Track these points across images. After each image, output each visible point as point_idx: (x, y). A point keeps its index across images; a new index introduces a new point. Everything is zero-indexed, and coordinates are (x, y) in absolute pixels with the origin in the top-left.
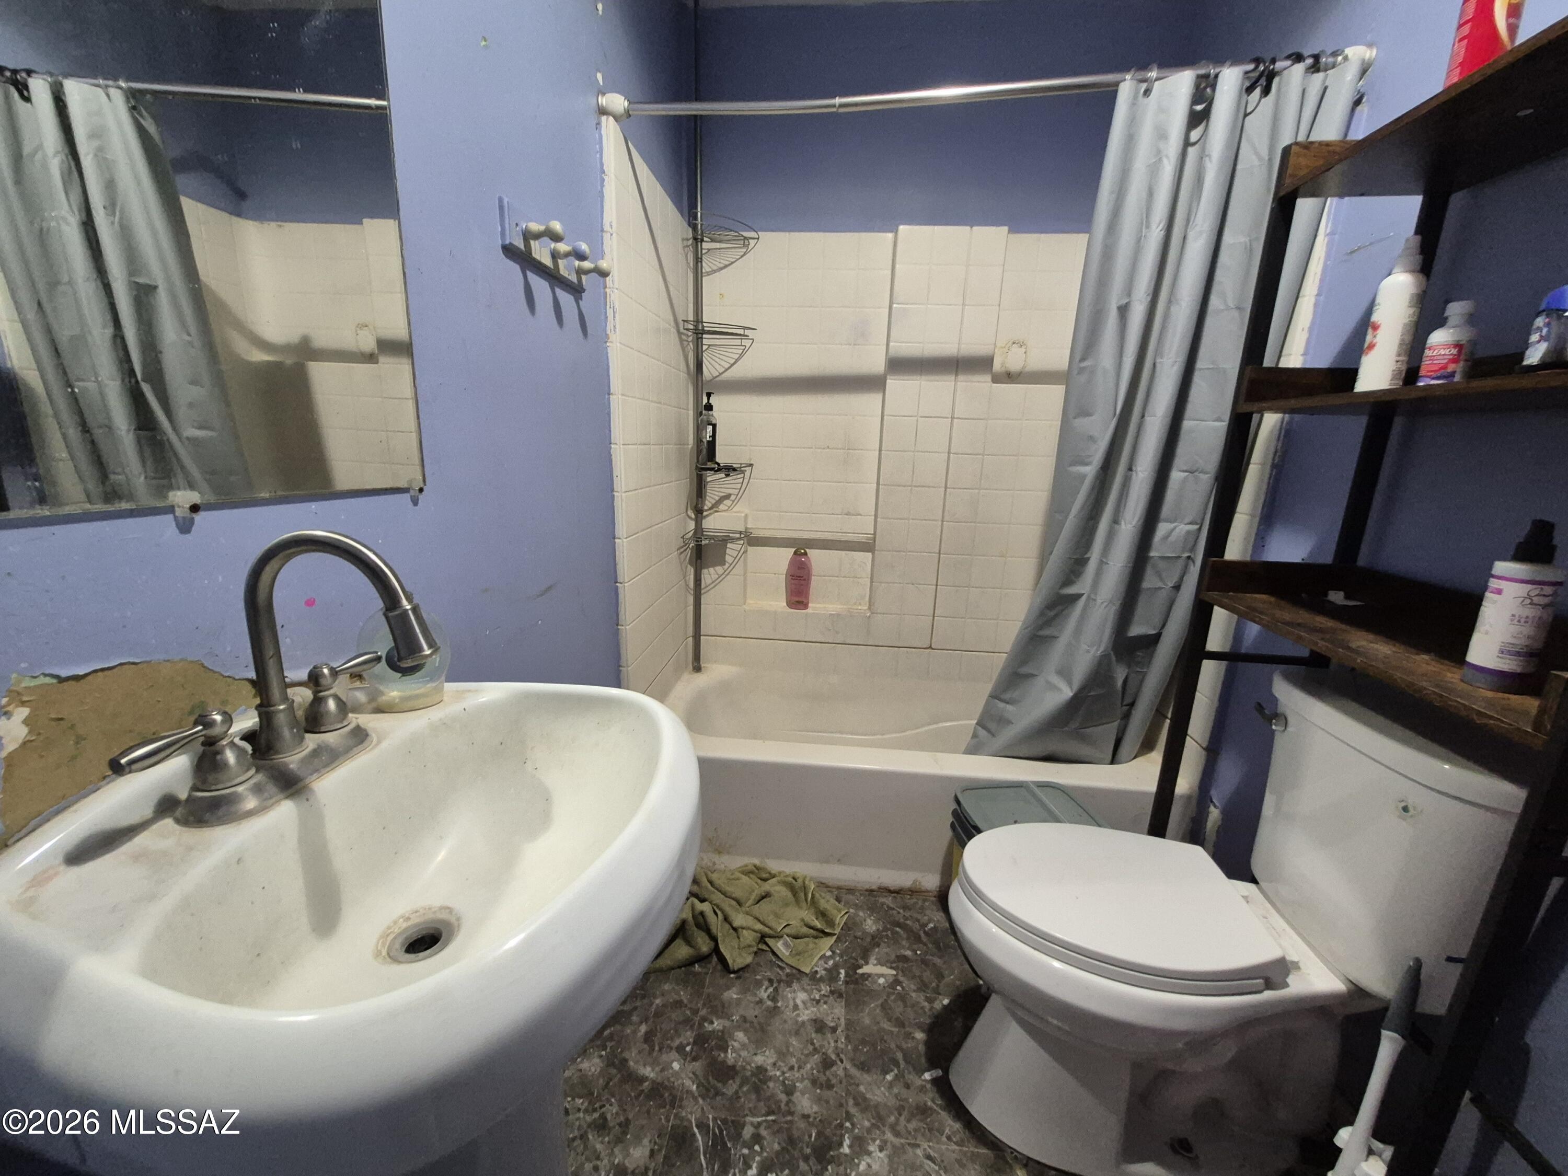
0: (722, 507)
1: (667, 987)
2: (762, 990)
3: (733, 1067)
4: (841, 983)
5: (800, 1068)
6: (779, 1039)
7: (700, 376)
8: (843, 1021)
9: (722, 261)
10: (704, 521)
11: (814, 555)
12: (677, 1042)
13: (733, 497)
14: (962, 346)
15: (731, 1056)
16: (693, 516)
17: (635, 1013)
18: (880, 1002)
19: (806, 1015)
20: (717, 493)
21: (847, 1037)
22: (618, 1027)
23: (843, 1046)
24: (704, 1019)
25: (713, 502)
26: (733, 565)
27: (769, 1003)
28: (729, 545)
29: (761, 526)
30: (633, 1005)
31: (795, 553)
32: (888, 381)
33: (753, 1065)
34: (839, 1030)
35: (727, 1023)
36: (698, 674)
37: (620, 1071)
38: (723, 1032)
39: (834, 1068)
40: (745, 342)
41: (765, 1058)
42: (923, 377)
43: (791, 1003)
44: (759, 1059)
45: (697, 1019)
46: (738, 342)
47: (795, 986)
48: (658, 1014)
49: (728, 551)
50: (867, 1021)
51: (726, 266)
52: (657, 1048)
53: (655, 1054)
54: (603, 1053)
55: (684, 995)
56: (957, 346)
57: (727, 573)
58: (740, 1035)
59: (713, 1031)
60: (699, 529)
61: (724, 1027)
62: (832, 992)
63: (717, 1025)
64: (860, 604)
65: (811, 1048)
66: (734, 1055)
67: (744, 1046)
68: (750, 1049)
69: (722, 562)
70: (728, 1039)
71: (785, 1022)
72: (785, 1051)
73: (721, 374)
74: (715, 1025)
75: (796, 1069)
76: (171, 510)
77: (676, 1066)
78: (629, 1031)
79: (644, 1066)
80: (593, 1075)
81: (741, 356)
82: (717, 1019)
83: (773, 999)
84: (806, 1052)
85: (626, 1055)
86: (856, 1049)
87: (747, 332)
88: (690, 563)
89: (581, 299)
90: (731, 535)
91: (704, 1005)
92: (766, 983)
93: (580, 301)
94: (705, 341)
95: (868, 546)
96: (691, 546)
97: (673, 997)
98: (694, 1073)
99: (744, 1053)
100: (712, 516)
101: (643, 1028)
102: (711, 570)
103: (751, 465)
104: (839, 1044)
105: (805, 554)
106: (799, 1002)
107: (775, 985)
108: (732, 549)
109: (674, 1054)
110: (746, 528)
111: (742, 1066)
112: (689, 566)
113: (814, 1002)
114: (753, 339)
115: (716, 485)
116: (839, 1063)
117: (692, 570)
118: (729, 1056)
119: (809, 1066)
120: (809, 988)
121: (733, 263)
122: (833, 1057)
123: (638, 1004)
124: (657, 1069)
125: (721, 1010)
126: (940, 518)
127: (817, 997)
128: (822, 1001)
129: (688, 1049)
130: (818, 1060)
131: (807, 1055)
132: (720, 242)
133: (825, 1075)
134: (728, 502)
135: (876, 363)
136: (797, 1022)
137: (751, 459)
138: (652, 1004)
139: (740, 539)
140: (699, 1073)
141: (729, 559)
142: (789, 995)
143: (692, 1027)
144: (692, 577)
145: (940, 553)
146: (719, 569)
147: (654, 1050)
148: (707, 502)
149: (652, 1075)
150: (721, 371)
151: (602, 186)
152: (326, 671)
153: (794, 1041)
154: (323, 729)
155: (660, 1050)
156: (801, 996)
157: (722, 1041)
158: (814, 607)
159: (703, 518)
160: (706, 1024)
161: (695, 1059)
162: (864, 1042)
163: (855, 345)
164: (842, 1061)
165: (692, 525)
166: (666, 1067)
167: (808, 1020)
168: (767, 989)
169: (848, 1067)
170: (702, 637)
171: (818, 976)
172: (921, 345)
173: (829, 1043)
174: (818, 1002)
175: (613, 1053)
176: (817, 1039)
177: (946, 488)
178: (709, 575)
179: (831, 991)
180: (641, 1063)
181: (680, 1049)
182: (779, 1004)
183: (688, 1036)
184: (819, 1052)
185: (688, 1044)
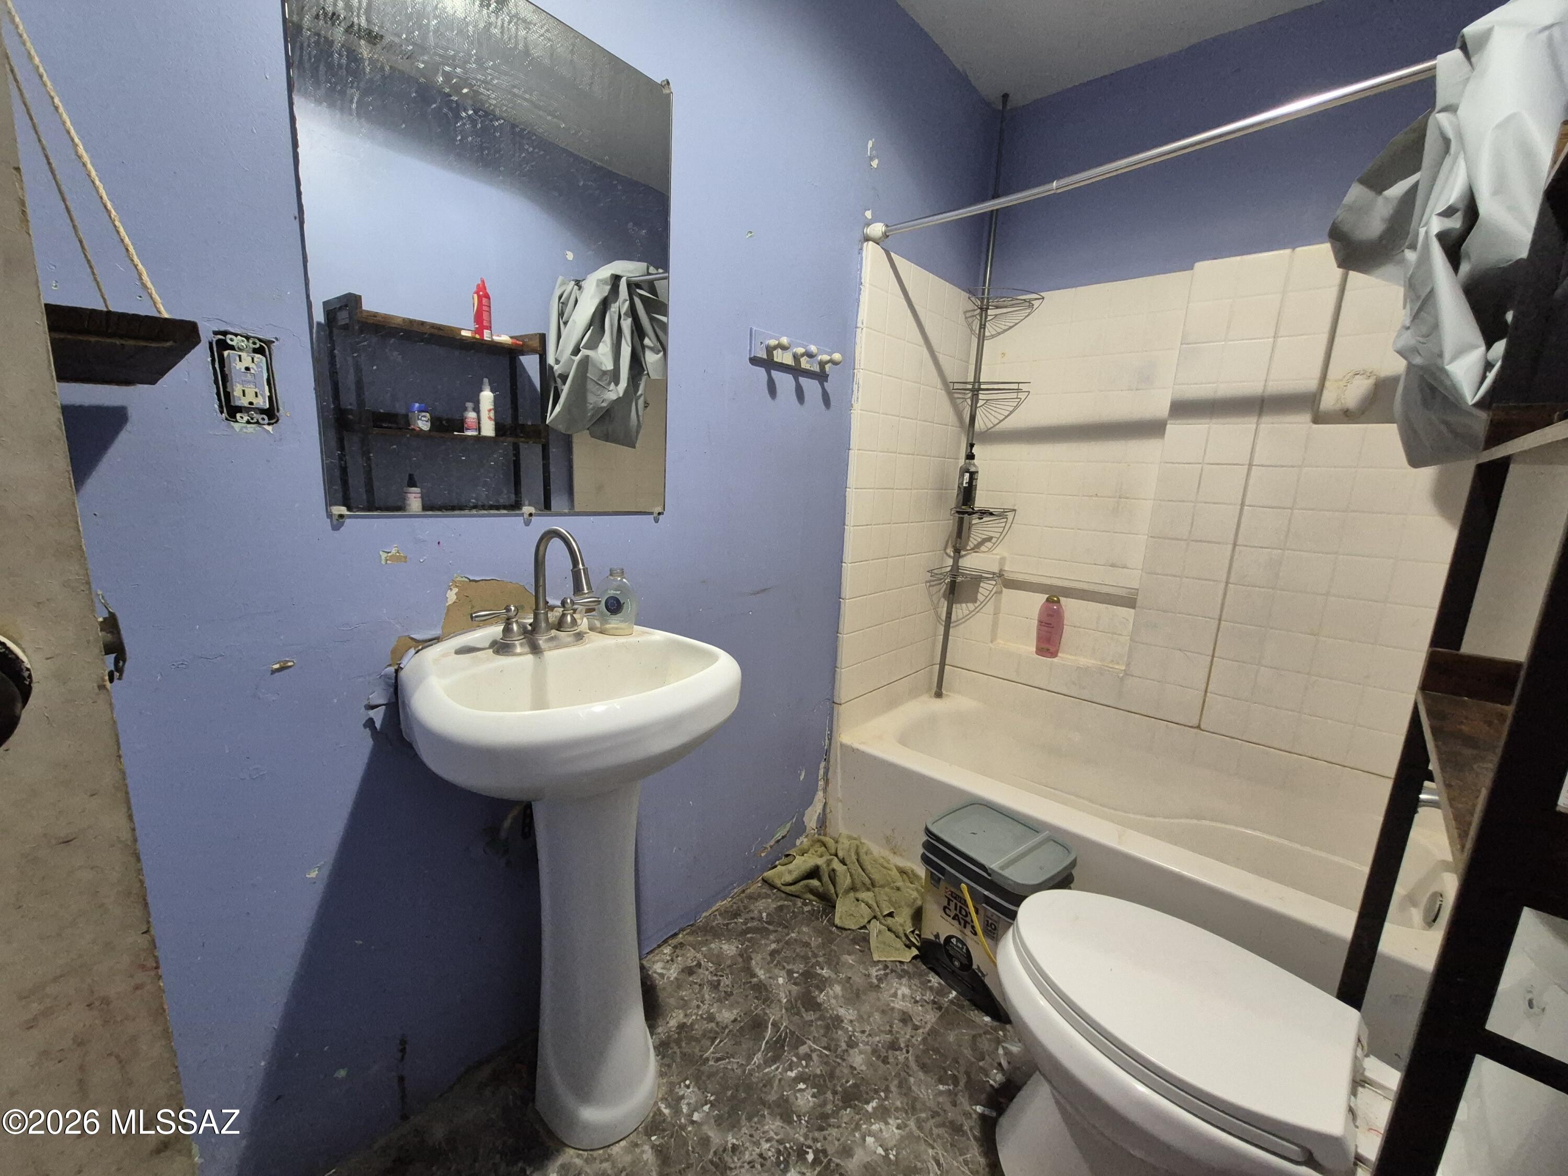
0: (983, 548)
1: (805, 929)
2: (875, 969)
3: (819, 1005)
4: (946, 1000)
5: (870, 1035)
6: (866, 1008)
7: (971, 429)
8: (929, 1026)
9: (1007, 324)
10: (960, 560)
11: (1069, 605)
12: (790, 967)
13: (994, 540)
14: (1270, 383)
15: (822, 997)
16: (952, 554)
17: (774, 934)
18: (974, 1033)
19: (899, 1004)
20: (980, 535)
21: (924, 1039)
22: (759, 936)
23: (916, 1043)
24: (818, 964)
25: (976, 543)
26: (984, 603)
27: (875, 981)
28: (982, 584)
29: (1016, 569)
30: (776, 928)
31: (1048, 600)
32: (1168, 426)
33: (835, 1012)
34: (921, 1031)
35: (833, 976)
36: (938, 700)
37: (744, 961)
38: (826, 979)
39: (898, 1053)
40: (1020, 395)
41: (847, 1013)
42: (1214, 421)
43: (893, 991)
44: (842, 1012)
45: (814, 960)
46: (1015, 395)
47: (904, 981)
48: (787, 943)
49: (981, 590)
50: (951, 1038)
51: (1011, 327)
52: (775, 962)
53: (772, 965)
54: (740, 946)
55: (815, 942)
56: (1262, 383)
57: (977, 611)
58: (838, 989)
59: (819, 975)
60: (956, 567)
61: (830, 977)
62: (934, 1002)
63: (825, 972)
64: (1118, 663)
65: (888, 1028)
66: (825, 998)
67: (836, 997)
68: (839, 1001)
69: (975, 600)
70: (827, 985)
71: (879, 999)
72: (865, 1017)
73: (995, 426)
74: (824, 972)
75: (866, 1035)
76: (522, 515)
77: (781, 981)
78: (763, 942)
79: (761, 969)
80: (726, 955)
81: (1016, 407)
82: (828, 969)
83: (880, 980)
84: (882, 1028)
85: (753, 955)
86: (926, 1051)
87: (1021, 386)
88: (944, 596)
89: (827, 381)
90: (983, 575)
91: (824, 955)
92: (881, 966)
93: (825, 384)
94: (981, 397)
95: (1129, 601)
96: (946, 581)
97: (805, 939)
98: (790, 992)
99: (833, 1001)
100: (969, 556)
101: (774, 946)
102: (964, 605)
103: (1015, 510)
104: (913, 1040)
105: (1058, 601)
106: (899, 992)
107: (888, 971)
108: (985, 588)
109: (783, 973)
110: (1001, 570)
111: (826, 1008)
112: (943, 599)
113: (913, 1000)
114: (1029, 392)
115: (979, 529)
116: (904, 1051)
117: (946, 603)
118: (822, 996)
119: (878, 1038)
120: (915, 988)
121: (1016, 324)
122: (902, 1045)
123: (780, 929)
124: (768, 975)
125: (834, 962)
126: (1224, 578)
127: (918, 998)
128: (920, 1003)
129: (795, 975)
130: (888, 1040)
131: (882, 1031)
132: (1006, 307)
133: (887, 1052)
134: (989, 544)
135: (1159, 407)
136: (889, 1005)
137: (1015, 505)
138: (788, 934)
139: (992, 579)
140: (794, 993)
141: (980, 597)
142: (895, 985)
143: (807, 963)
144: (945, 609)
145: (1220, 620)
146: (971, 606)
147: (773, 962)
148: (970, 543)
149: (763, 977)
150: (995, 423)
151: (860, 294)
152: (569, 601)
153: (877, 1016)
154: (562, 629)
155: (776, 965)
156: (904, 990)
157: (823, 983)
158: (1065, 658)
159: (960, 557)
160: (817, 968)
161: (795, 984)
162: (936, 1051)
163: (1137, 389)
164: (908, 1052)
165: (950, 562)
166: (775, 978)
167: (899, 1010)
168: (879, 970)
169: (910, 1059)
170: (946, 667)
171: (929, 984)
172: (1214, 385)
173: (906, 1034)
174: (916, 1002)
175: (746, 950)
176: (897, 1025)
177: (1235, 545)
178: (960, 610)
179: (933, 1000)
180: (760, 966)
181: (790, 973)
182: (882, 986)
183: (800, 967)
184: (892, 1035)
185: (797, 972)
